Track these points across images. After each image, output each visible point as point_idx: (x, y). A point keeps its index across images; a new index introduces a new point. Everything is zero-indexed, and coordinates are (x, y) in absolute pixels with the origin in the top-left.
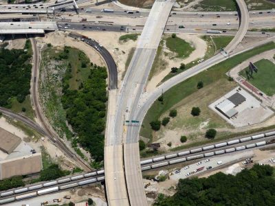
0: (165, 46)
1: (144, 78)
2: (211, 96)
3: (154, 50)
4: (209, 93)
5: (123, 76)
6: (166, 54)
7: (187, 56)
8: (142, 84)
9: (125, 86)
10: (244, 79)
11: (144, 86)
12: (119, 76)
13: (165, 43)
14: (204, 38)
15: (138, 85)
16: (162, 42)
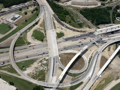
0: (44, 33)
1: (46, 19)
2: (22, 19)
3: (47, 30)
4: (23, 20)
5: (53, 19)
6: (42, 29)
7: (34, 32)
8: (45, 18)
9: (51, 16)
10: (11, 26)
11: (45, 17)
12: (54, 18)
13: (44, 34)
14: (29, 43)
15: (46, 17)
16: (46, 34)
